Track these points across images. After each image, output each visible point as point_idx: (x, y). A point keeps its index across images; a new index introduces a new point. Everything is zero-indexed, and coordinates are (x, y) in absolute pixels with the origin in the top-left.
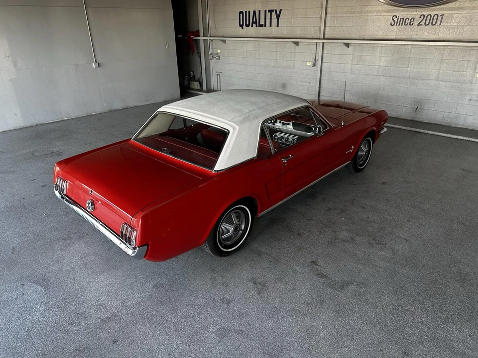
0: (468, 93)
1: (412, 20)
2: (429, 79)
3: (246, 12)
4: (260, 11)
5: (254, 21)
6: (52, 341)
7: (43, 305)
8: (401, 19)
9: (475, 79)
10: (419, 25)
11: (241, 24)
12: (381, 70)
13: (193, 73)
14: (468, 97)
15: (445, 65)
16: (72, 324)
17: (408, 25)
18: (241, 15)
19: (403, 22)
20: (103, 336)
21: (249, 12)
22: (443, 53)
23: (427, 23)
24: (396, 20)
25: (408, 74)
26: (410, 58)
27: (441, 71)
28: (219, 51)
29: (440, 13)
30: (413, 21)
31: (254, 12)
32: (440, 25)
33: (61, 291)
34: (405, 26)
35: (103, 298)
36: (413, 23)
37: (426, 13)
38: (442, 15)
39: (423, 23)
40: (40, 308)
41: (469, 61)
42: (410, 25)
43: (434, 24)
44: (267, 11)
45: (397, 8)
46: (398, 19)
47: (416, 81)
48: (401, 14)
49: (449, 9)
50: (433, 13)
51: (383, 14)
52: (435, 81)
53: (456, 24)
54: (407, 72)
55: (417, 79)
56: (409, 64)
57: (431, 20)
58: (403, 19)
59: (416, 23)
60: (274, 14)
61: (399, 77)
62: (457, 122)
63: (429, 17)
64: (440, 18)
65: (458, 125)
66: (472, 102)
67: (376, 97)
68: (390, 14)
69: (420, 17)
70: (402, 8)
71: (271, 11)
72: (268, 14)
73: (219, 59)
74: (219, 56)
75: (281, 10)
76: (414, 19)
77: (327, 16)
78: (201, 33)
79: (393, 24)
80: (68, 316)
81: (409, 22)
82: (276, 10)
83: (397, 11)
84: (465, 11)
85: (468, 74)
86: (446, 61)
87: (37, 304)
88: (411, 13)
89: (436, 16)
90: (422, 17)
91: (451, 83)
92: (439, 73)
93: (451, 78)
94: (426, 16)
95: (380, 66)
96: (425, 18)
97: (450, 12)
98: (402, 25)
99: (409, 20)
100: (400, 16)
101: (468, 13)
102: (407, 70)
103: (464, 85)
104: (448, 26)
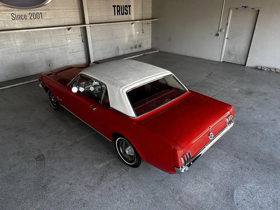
0: (68, 50)
1: (25, 16)
2: (49, 48)
6: (261, 172)
7: (245, 185)
8: (17, 16)
9: (68, 43)
10: (30, 19)
12: (19, 49)
14: (69, 52)
15: (53, 39)
16: (248, 169)
17: (24, 19)
19: (20, 17)
20: (247, 157)
22: (50, 33)
23: (35, 18)
24: (14, 16)
25: (37, 47)
26: (34, 38)
27: (53, 42)
29: (39, 12)
30: (26, 17)
32: (42, 18)
33: (232, 182)
34: (22, 20)
35: (227, 163)
36: (26, 18)
37: (32, 12)
38: (41, 13)
39: (32, 17)
40: (248, 186)
41: (62, 35)
43: (39, 18)
45: (12, 9)
46: (16, 16)
47: (43, 50)
48: (16, 12)
49: (43, 10)
50: (36, 12)
51: (3, 12)
52: (52, 49)
53: (50, 18)
55: (43, 49)
56: (35, 42)
57: (36, 16)
58: (19, 15)
59: (28, 18)
61: (32, 50)
63: (34, 14)
64: (40, 14)
66: (71, 54)
67: (23, 66)
68: (9, 12)
69: (29, 15)
70: (16, 9)
79: (13, 19)
80: (245, 172)
81: (23, 17)
83: (13, 11)
84: (51, 11)
85: (64, 41)
86: (53, 37)
87: (246, 189)
88: (22, 12)
89: (38, 14)
90: (30, 14)
91: (60, 47)
92: (52, 43)
93: (58, 45)
94: (32, 14)
95: (17, 46)
96: (32, 15)
97: (44, 12)
98: (20, 19)
99: (23, 16)
100: (16, 14)
101: (52, 12)
102: (35, 45)
103: (65, 47)
104: (46, 19)
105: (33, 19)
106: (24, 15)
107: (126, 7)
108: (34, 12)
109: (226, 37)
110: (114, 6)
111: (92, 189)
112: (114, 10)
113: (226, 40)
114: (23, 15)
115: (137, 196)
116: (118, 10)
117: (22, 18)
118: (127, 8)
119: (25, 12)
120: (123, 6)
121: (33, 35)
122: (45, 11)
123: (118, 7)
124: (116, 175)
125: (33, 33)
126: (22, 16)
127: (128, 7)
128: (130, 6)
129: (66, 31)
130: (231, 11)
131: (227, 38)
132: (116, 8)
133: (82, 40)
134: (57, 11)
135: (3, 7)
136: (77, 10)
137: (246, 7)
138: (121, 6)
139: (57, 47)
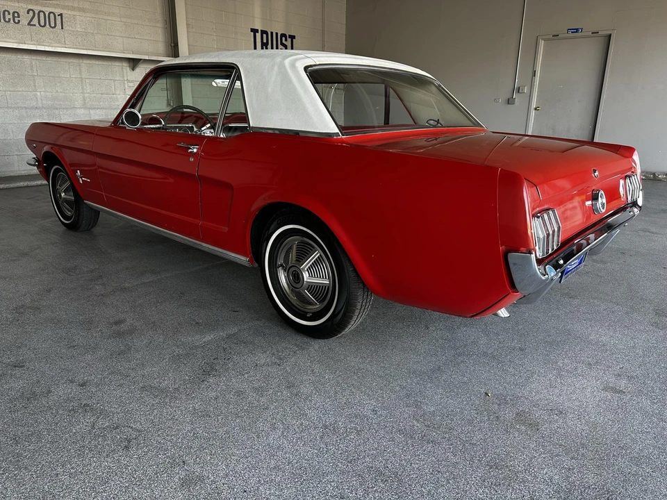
1: (16, 15)
2: (74, 107)
10: (29, 24)
15: (89, 87)
17: (12, 21)
22: (80, 69)
23: (42, 24)
25: (40, 101)
26: (33, 76)
27: (86, 95)
29: (57, 11)
30: (19, 17)
32: (62, 28)
34: (6, 24)
36: (19, 21)
37: (37, 8)
38: (61, 15)
39: (35, 21)
41: (115, 81)
42: (15, 22)
43: (53, 26)
47: (57, 112)
49: (67, 8)
50: (47, 10)
52: (82, 111)
53: (83, 30)
54: (37, 98)
55: (57, 109)
56: (35, 86)
57: (47, 19)
59: (24, 21)
61: (25, 108)
63: (42, 14)
64: (59, 18)
69: (28, 13)
76: (18, 13)
81: (11, 16)
84: (88, 15)
85: (119, 97)
86: (88, 81)
89: (52, 15)
90: (31, 13)
91: (104, 111)
92: (84, 97)
93: (101, 103)
94: (37, 12)
96: (36, 16)
97: (70, 12)
99: (9, 14)
101: (93, 18)
102: (36, 95)
104: (73, 31)
105: (37, 25)
106: (14, 13)
107: (284, 38)
108: (43, 9)
109: (534, 106)
110: (254, 31)
111: (167, 396)
112: (253, 39)
113: (533, 113)
114: (11, 12)
115: (347, 412)
116: (265, 41)
117: (7, 20)
118: (286, 40)
119: (17, 4)
120: (277, 34)
121: (32, 67)
122: (73, 13)
123: (265, 36)
124: (262, 358)
125: (34, 63)
126: (7, 13)
127: (289, 40)
128: (293, 37)
129: (125, 70)
130: (542, 43)
131: (535, 109)
132: (258, 35)
133: (168, 100)
134: (106, 18)
136: (160, 25)
137: (577, 30)
138: (272, 33)
139: (98, 109)
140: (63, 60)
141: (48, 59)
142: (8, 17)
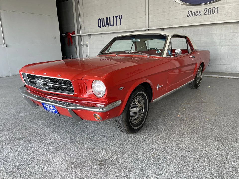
1: (200, 12)
2: (215, 46)
3: (102, 19)
4: (110, 17)
5: (107, 23)
8: (193, 12)
10: (204, 14)
11: (100, 26)
13: (73, 56)
15: (223, 36)
17: (198, 14)
18: (99, 20)
19: (195, 14)
21: (104, 18)
22: (221, 29)
23: (209, 13)
24: (190, 13)
25: (201, 44)
26: (201, 34)
27: (222, 40)
28: (87, 42)
29: (216, 7)
30: (201, 13)
31: (107, 18)
32: (217, 13)
34: (196, 16)
36: (201, 14)
38: (218, 8)
39: (207, 13)
41: (238, 33)
42: (199, 15)
43: (213, 13)
44: (114, 17)
45: (190, 6)
46: (191, 12)
47: (207, 48)
48: (193, 9)
49: (221, 4)
50: (212, 7)
51: (182, 11)
53: (227, 12)
55: (207, 46)
56: (201, 38)
57: (212, 11)
58: (195, 12)
59: (202, 14)
60: (118, 18)
62: (236, 70)
63: (210, 10)
64: (216, 9)
65: (237, 72)
68: (186, 10)
69: (205, 10)
71: (116, 17)
72: (115, 19)
73: (88, 47)
74: (87, 45)
75: (122, 16)
76: (201, 11)
77: (149, 16)
78: (76, 32)
79: (188, 16)
81: (198, 13)
82: (119, 16)
83: (191, 8)
85: (238, 40)
86: (224, 34)
88: (199, 8)
89: (214, 9)
90: (206, 10)
91: (229, 47)
93: (228, 44)
94: (208, 9)
95: (183, 41)
98: (194, 16)
99: (198, 12)
100: (192, 11)
101: (233, 5)
103: (236, 47)
104: (222, 13)
105: (207, 14)
119: (201, 8)
121: (201, 31)
122: (223, 6)
125: (202, 29)
135: (184, 6)
139: (225, 46)
140: (214, 27)
141: (208, 27)
142: (197, 13)
